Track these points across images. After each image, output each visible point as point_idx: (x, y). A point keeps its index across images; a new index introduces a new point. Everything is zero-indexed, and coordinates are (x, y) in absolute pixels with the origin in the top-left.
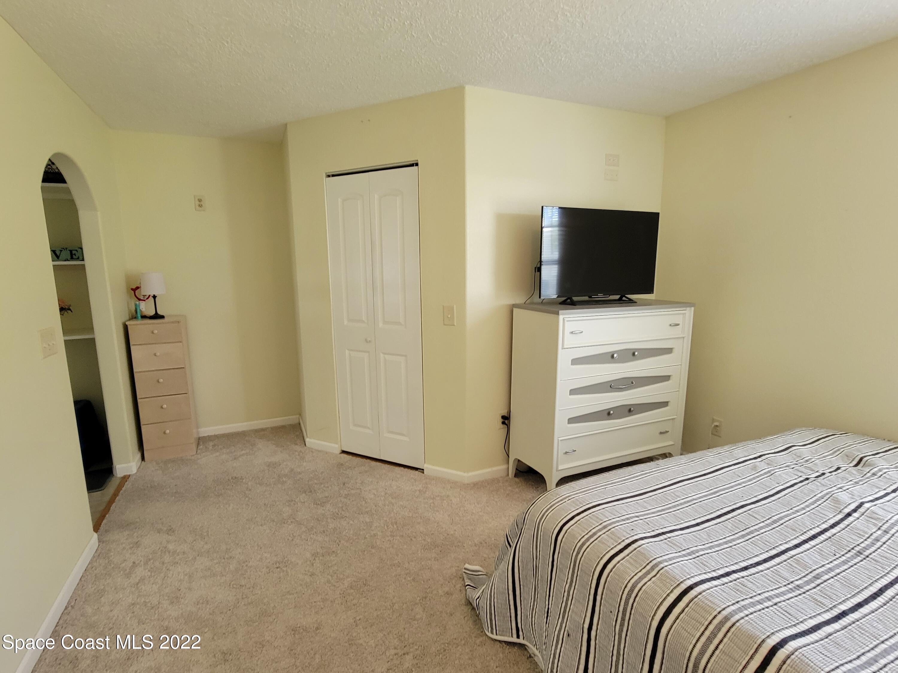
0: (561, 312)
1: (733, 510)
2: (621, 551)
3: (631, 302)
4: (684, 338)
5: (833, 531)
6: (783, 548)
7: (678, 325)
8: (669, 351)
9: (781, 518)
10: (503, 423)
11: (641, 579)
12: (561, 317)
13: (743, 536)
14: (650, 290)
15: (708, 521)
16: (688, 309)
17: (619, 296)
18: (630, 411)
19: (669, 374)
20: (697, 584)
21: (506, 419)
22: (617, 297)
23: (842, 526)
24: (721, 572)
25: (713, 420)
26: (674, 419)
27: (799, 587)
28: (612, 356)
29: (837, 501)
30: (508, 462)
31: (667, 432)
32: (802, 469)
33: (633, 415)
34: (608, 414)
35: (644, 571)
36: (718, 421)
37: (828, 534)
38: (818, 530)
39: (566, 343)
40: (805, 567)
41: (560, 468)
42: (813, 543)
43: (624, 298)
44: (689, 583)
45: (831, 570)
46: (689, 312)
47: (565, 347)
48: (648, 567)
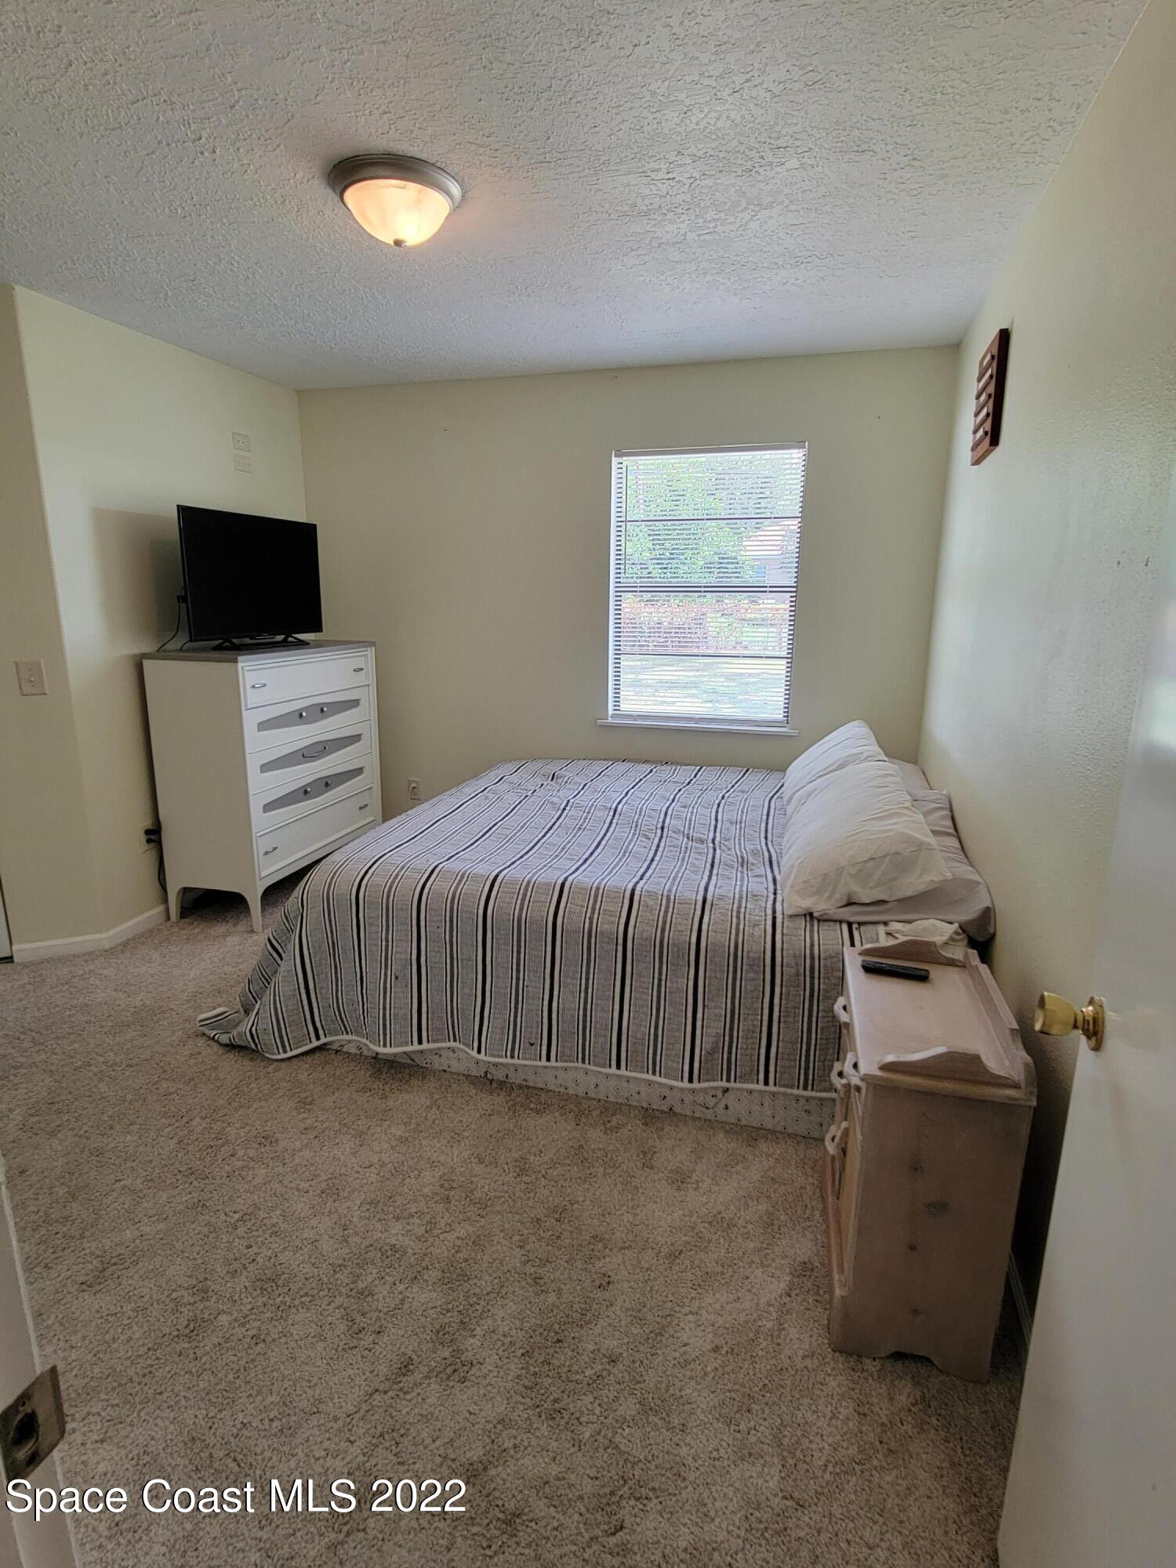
0: (240, 658)
1: (490, 829)
2: (429, 877)
3: (302, 644)
4: (368, 685)
5: (560, 821)
6: (536, 840)
7: (362, 669)
8: (355, 703)
9: (525, 824)
10: (149, 841)
11: (457, 887)
12: (240, 665)
13: (507, 842)
14: (317, 627)
15: (477, 840)
16: (369, 649)
17: (283, 636)
18: (327, 784)
19: (358, 733)
20: (497, 876)
21: (154, 835)
22: (282, 637)
23: (563, 817)
24: (508, 863)
25: (410, 782)
26: (371, 788)
27: (557, 856)
28: (301, 715)
29: (553, 803)
30: (165, 900)
31: (366, 805)
32: (519, 791)
33: (331, 790)
34: (305, 793)
35: (456, 881)
36: (414, 781)
37: (558, 824)
38: (550, 824)
39: (249, 702)
40: (554, 845)
41: (264, 874)
42: (551, 832)
43: (290, 639)
44: (494, 874)
45: (569, 842)
46: (371, 652)
47: (249, 706)
48: (458, 878)
